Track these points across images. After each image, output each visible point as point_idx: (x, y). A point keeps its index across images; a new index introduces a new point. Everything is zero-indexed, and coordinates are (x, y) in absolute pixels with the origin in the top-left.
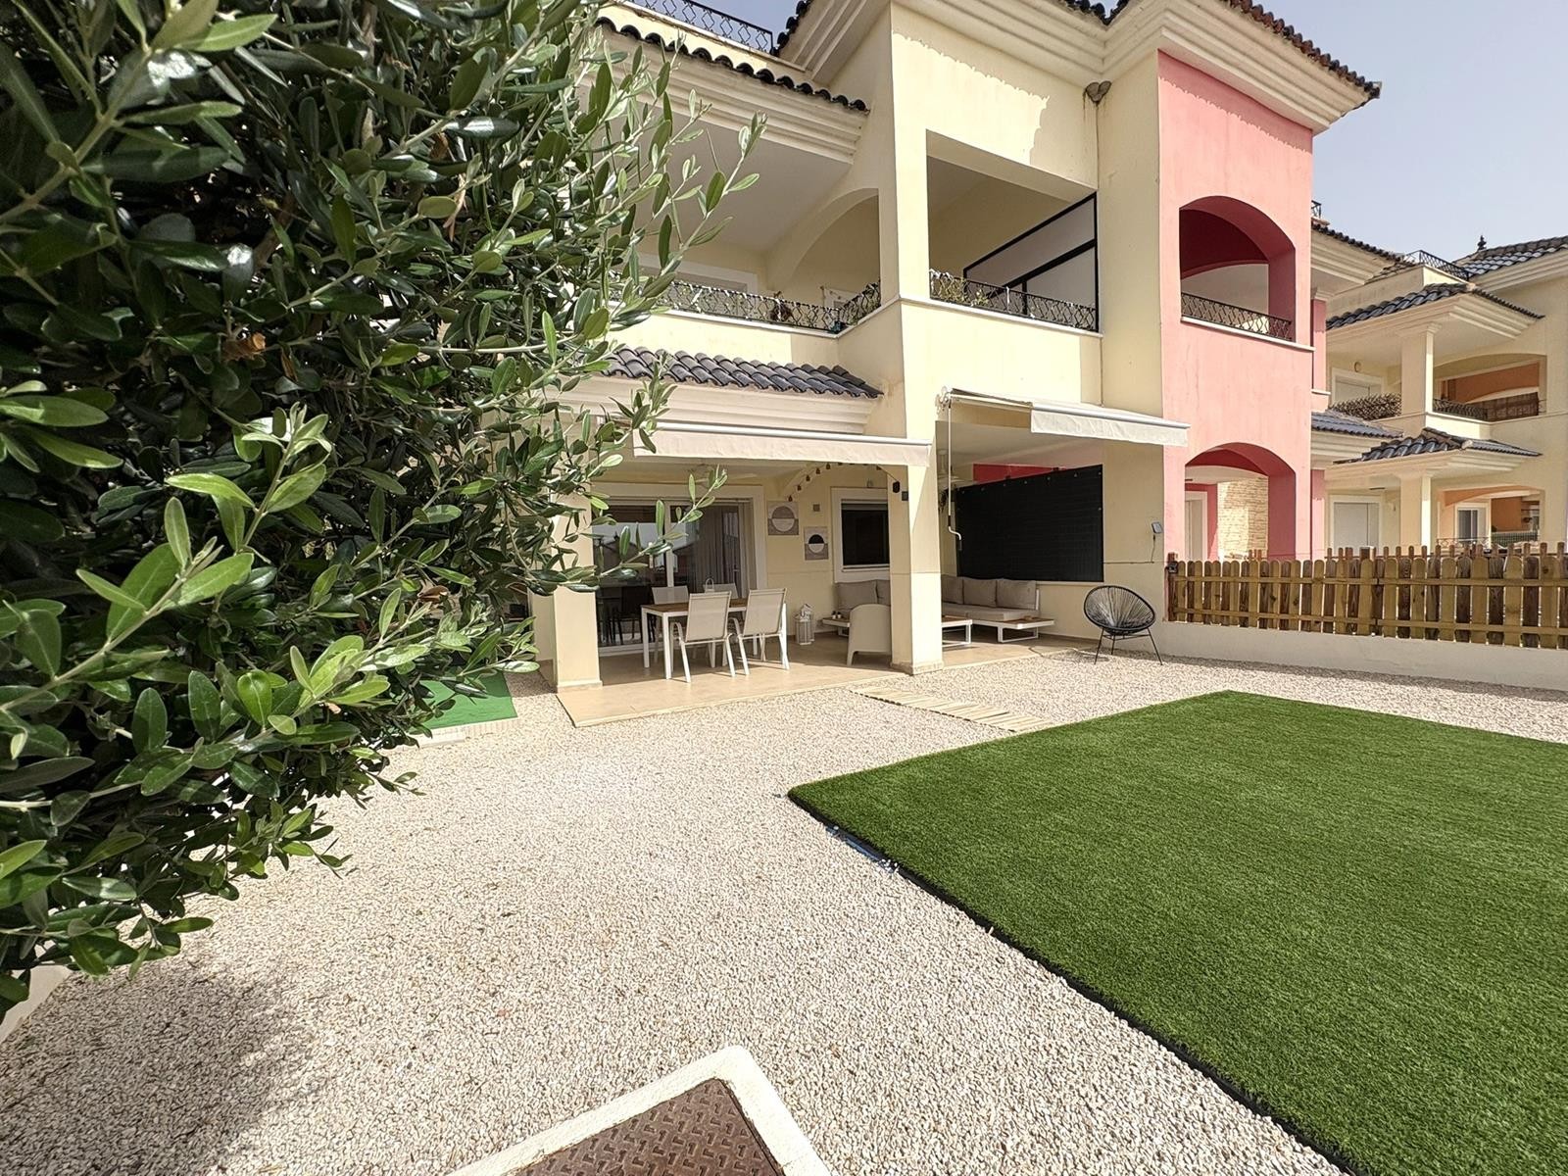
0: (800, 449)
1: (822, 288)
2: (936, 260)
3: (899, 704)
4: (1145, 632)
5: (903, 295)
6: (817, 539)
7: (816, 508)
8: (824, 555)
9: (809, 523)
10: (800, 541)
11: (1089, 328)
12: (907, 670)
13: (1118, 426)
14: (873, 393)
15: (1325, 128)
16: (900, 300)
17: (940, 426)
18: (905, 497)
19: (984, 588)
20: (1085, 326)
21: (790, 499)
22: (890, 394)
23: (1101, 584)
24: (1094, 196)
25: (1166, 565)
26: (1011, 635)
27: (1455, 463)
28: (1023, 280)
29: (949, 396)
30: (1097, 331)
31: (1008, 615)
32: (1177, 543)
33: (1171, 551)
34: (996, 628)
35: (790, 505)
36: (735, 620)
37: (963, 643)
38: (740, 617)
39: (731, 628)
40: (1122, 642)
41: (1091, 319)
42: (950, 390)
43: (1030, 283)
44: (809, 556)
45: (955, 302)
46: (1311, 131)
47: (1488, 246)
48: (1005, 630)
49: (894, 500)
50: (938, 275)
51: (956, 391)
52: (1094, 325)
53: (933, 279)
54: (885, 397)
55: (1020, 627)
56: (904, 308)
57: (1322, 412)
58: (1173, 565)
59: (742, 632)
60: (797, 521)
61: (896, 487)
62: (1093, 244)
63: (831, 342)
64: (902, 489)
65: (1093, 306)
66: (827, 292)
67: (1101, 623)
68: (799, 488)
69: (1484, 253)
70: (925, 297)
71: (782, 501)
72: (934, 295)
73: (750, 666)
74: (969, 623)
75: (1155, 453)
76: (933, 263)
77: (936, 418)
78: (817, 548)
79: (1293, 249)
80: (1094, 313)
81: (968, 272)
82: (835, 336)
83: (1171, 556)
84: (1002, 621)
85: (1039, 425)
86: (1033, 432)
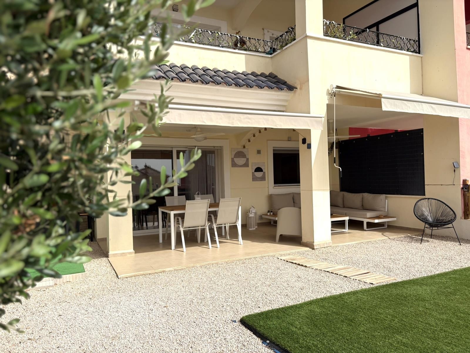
0: (249, 120)
1: (263, 29)
2: (327, 14)
3: (306, 267)
4: (450, 225)
5: (308, 33)
6: (259, 170)
7: (259, 152)
8: (263, 178)
9: (254, 160)
10: (250, 170)
11: (414, 51)
12: (311, 246)
13: (432, 107)
14: (291, 88)
16: (307, 37)
17: (329, 107)
18: (309, 146)
19: (355, 198)
20: (412, 50)
21: (244, 147)
22: (301, 89)
23: (424, 197)
25: (462, 186)
26: (371, 226)
28: (377, 25)
29: (335, 90)
30: (419, 53)
31: (369, 214)
33: (465, 178)
34: (362, 222)
35: (244, 150)
36: (212, 216)
37: (344, 230)
38: (215, 213)
39: (210, 220)
40: (436, 231)
41: (416, 47)
42: (335, 86)
43: (381, 26)
44: (255, 179)
45: (338, 38)
48: (368, 223)
49: (302, 148)
50: (328, 23)
51: (338, 87)
52: (417, 50)
53: (325, 25)
54: (298, 91)
55: (376, 221)
56: (309, 41)
58: (466, 186)
59: (216, 222)
60: (248, 159)
61: (304, 141)
62: (416, 5)
63: (268, 59)
64: (307, 142)
65: (417, 39)
66: (266, 31)
67: (424, 220)
68: (249, 141)
70: (321, 35)
71: (240, 148)
72: (326, 34)
73: (220, 242)
74: (347, 219)
76: (326, 16)
77: (327, 102)
78: (259, 174)
80: (417, 43)
81: (346, 20)
82: (270, 56)
83: (465, 181)
84: (366, 218)
85: (387, 106)
86: (383, 110)
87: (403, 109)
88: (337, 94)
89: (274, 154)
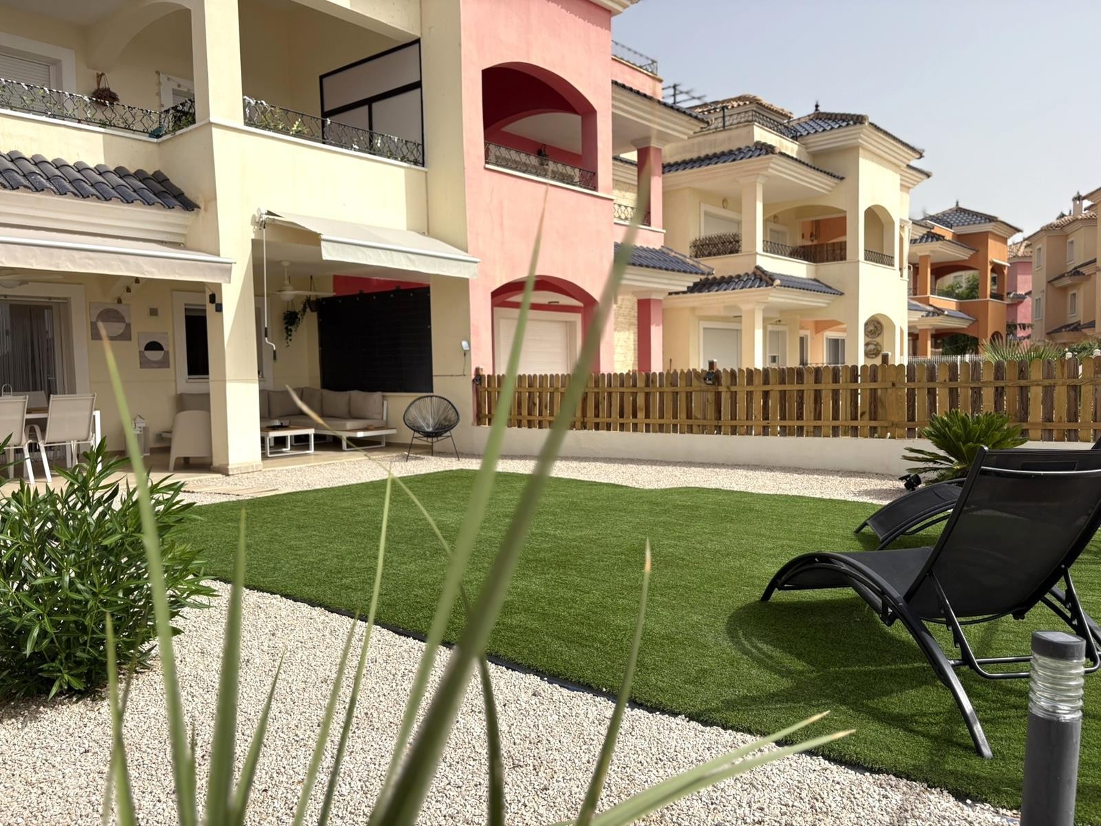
0: (91, 262)
1: (158, 73)
2: (248, 88)
4: (448, 434)
5: (212, 119)
6: (154, 346)
7: (154, 312)
8: (164, 363)
9: (144, 328)
10: (134, 347)
11: (416, 163)
12: (224, 471)
13: (408, 257)
14: (189, 206)
15: (619, 13)
16: (210, 124)
17: (256, 244)
18: (219, 308)
19: (339, 399)
20: (412, 158)
21: (120, 301)
22: (206, 210)
23: (431, 394)
24: (418, 41)
25: (473, 377)
26: (357, 444)
27: (777, 297)
28: (369, 102)
29: (265, 217)
30: (423, 166)
31: (350, 424)
32: (482, 360)
33: (477, 366)
34: (341, 438)
35: (119, 308)
36: (35, 427)
37: (308, 452)
38: (43, 424)
39: (32, 434)
40: (438, 444)
41: (415, 154)
42: (264, 211)
43: (376, 106)
44: (145, 363)
45: (270, 130)
46: (609, 12)
47: (822, 109)
48: (349, 439)
49: (210, 308)
50: (253, 102)
51: (269, 213)
52: (420, 159)
53: (246, 105)
54: (202, 210)
55: (360, 434)
56: (215, 131)
57: (658, 247)
58: (479, 378)
59: (43, 438)
60: (128, 326)
61: (213, 298)
62: (418, 85)
63: (150, 146)
64: (217, 301)
65: (420, 142)
66: (163, 78)
67: (417, 429)
68: (128, 290)
69: (819, 116)
70: (241, 125)
71: (110, 303)
72: (249, 121)
73: (52, 476)
74: (314, 432)
75: (462, 285)
76: (245, 92)
77: (253, 236)
78: (155, 355)
79: (594, 112)
80: (420, 148)
81: (325, 80)
82: (155, 140)
83: (477, 370)
84: (348, 430)
85: (329, 253)
86: (324, 258)
87: (358, 259)
88: (269, 224)
89: (187, 317)
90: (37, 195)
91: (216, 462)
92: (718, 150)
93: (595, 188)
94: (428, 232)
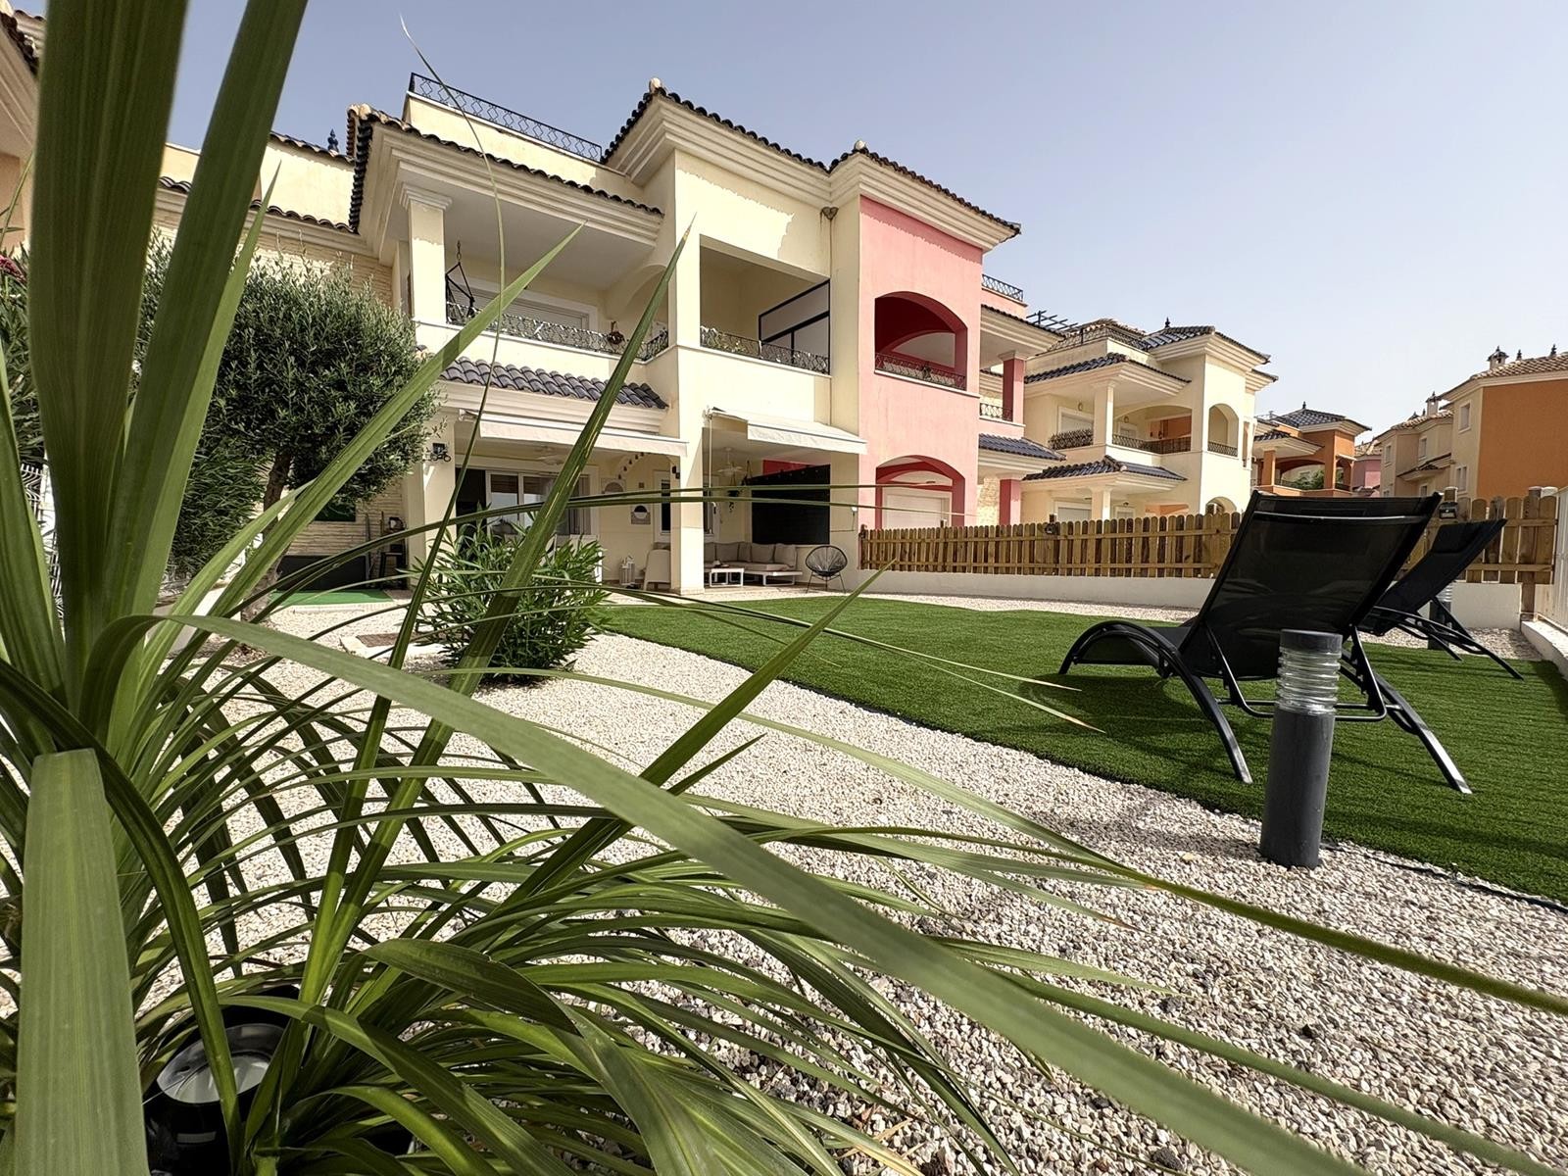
2: (705, 319)
4: (838, 574)
5: (679, 343)
6: (641, 509)
7: (642, 486)
8: (647, 521)
10: (628, 509)
11: (823, 372)
13: (812, 439)
14: (662, 405)
15: (989, 250)
16: (678, 346)
17: (705, 431)
18: (678, 476)
19: (766, 550)
20: (821, 369)
21: (620, 477)
22: (672, 407)
23: (827, 545)
24: (828, 281)
25: (860, 531)
27: (1123, 481)
28: (792, 331)
29: (711, 412)
30: (829, 374)
31: (769, 567)
32: (867, 519)
33: (863, 523)
34: (761, 576)
35: (620, 482)
41: (823, 365)
42: (711, 407)
43: (796, 333)
44: (634, 521)
45: (718, 349)
46: (981, 250)
47: (1171, 326)
50: (707, 330)
51: (715, 409)
52: (827, 369)
53: (702, 332)
54: (668, 408)
55: (776, 575)
56: (680, 350)
57: (1018, 439)
58: (864, 532)
61: (674, 469)
62: (827, 314)
63: (640, 366)
64: (678, 469)
65: (827, 356)
68: (625, 469)
69: (1169, 331)
70: (697, 345)
71: (614, 479)
72: (703, 343)
74: (741, 571)
75: (853, 459)
76: (703, 322)
77: (703, 425)
78: (641, 515)
79: (966, 329)
80: (827, 360)
81: (763, 318)
82: (643, 362)
83: (863, 526)
84: (768, 571)
85: (752, 435)
86: (748, 438)
87: (774, 439)
88: (715, 417)
90: (566, 399)
91: (673, 586)
92: (1075, 363)
93: (965, 389)
94: (831, 424)
